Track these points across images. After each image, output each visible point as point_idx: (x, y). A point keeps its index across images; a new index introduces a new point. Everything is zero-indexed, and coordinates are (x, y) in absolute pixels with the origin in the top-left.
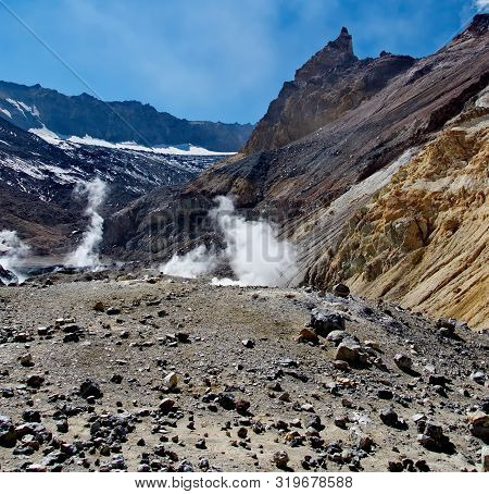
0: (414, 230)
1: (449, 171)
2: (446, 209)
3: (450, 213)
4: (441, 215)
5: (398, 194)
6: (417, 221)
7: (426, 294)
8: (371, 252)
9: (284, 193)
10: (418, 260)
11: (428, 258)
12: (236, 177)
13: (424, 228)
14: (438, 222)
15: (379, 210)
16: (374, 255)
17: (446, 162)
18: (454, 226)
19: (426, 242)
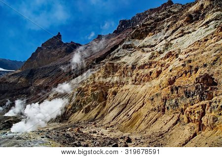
0: (101, 95)
1: (110, 75)
2: (111, 88)
3: (113, 89)
4: (110, 90)
5: (94, 83)
6: (102, 92)
7: (114, 117)
8: (85, 103)
9: (41, 83)
10: (104, 105)
11: (108, 105)
12: (21, 77)
13: (105, 94)
14: (109, 92)
15: (86, 88)
16: (86, 104)
17: (109, 72)
18: (115, 93)
19: (106, 99)
